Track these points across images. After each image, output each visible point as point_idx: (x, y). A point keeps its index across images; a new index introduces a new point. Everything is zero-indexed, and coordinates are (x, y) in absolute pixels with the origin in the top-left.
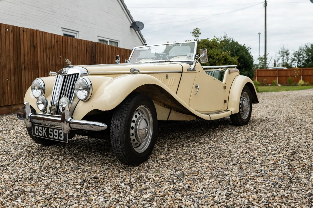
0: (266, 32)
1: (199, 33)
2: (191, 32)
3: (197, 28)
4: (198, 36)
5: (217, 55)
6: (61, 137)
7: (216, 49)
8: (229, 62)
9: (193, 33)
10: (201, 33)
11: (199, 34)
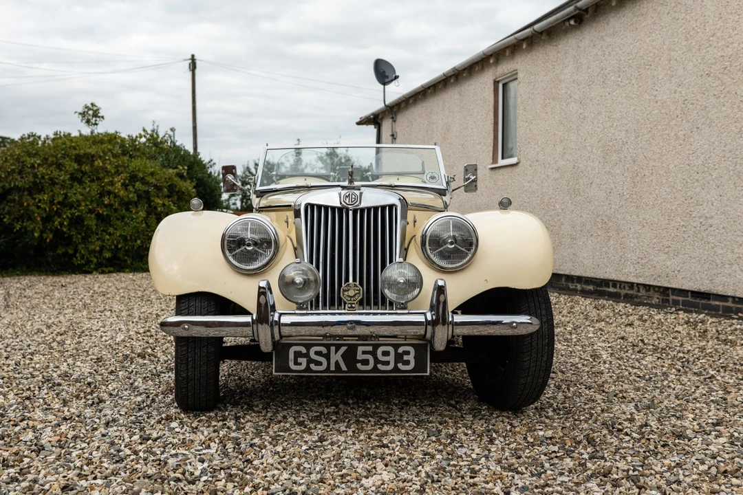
0: (195, 128)
1: (99, 117)
2: (76, 112)
3: (92, 104)
4: (96, 124)
5: (152, 174)
6: (407, 363)
7: (142, 158)
8: (178, 192)
9: (83, 114)
10: (103, 117)
11: (98, 119)
